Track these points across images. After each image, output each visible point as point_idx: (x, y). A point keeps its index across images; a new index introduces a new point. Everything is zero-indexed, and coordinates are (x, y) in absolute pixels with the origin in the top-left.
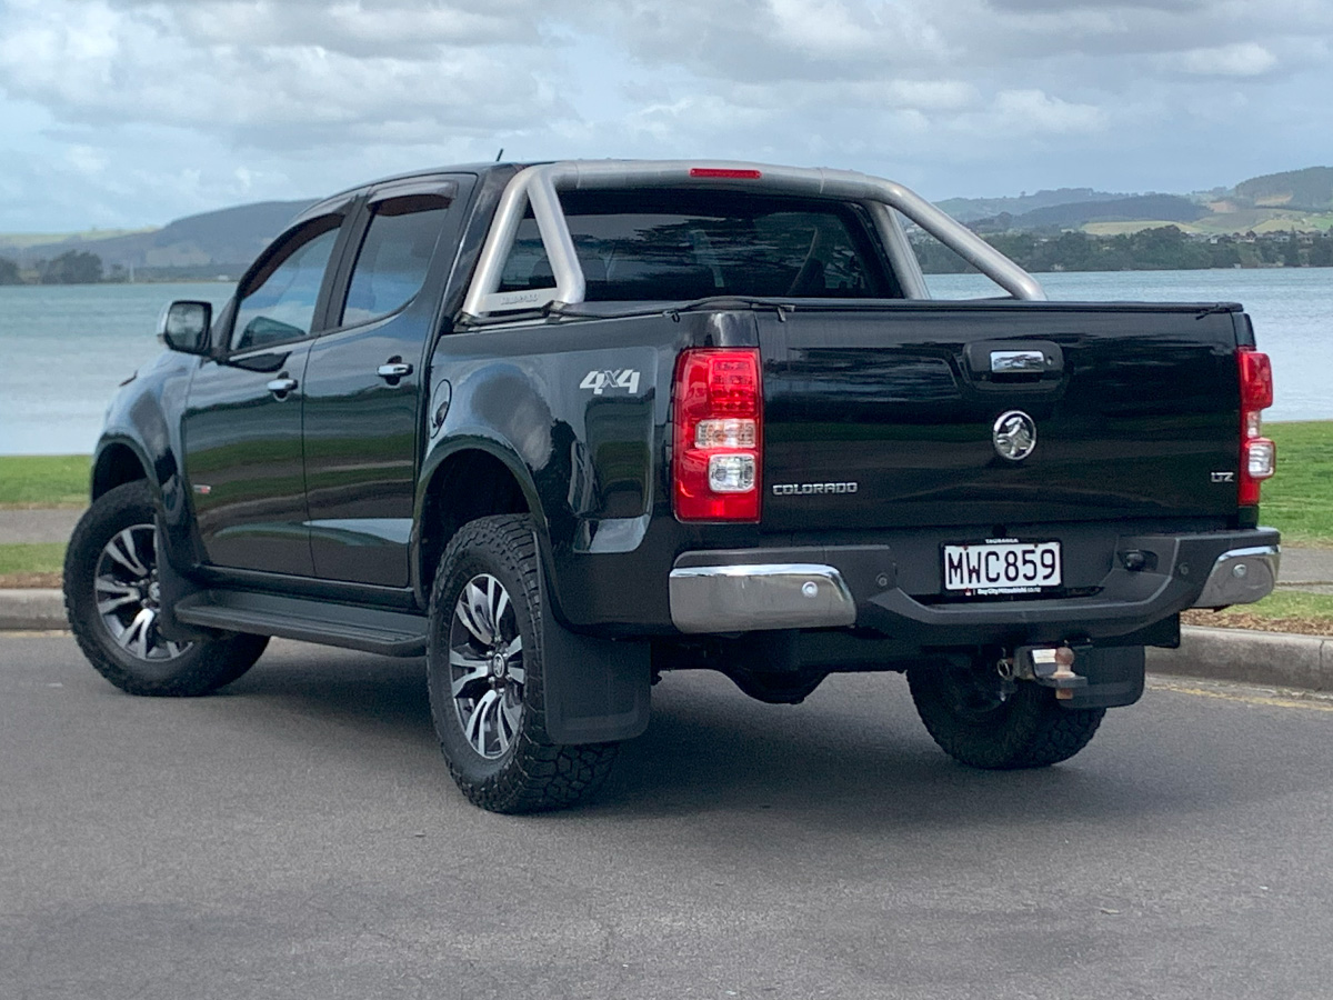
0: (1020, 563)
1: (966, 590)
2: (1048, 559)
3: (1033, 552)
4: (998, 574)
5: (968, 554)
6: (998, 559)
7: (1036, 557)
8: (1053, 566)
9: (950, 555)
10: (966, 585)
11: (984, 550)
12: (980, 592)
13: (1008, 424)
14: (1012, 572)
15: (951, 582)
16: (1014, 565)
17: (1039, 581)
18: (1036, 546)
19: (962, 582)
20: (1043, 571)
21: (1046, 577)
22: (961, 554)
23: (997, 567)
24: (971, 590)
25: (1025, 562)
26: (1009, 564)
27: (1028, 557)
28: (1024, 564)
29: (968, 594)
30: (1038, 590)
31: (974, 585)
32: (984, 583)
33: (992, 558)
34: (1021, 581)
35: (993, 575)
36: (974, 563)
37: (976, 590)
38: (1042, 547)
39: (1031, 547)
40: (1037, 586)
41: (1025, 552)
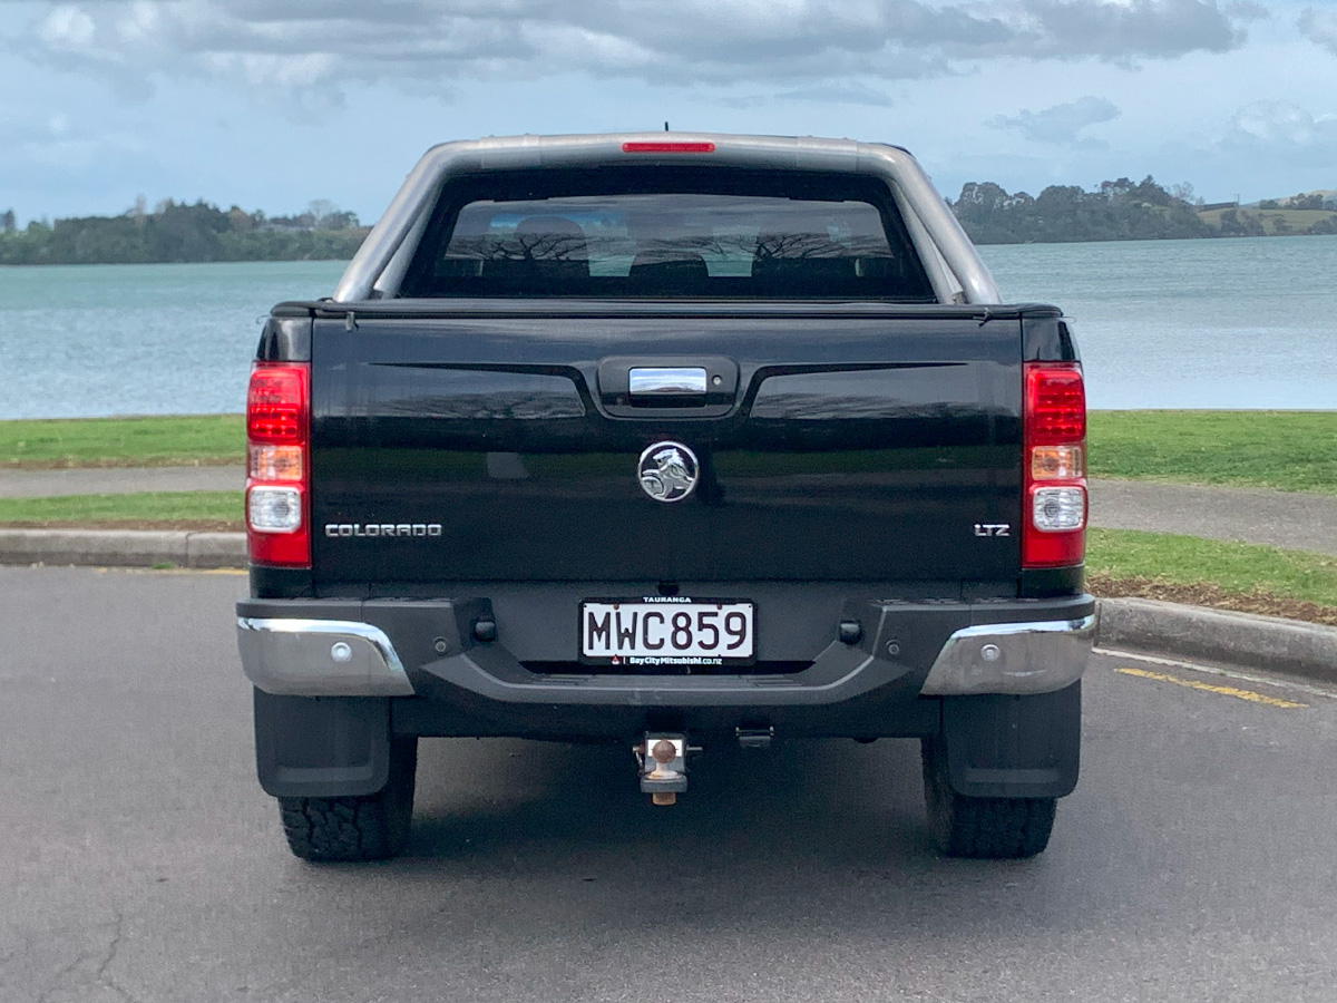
0: (694, 628)
1: (612, 658)
2: (736, 624)
3: (716, 614)
4: (662, 641)
5: (618, 615)
6: (662, 621)
7: (719, 622)
8: (742, 633)
9: (591, 615)
10: (614, 651)
11: (642, 610)
12: (632, 661)
13: (656, 457)
14: (682, 638)
15: (591, 647)
16: (686, 629)
17: (722, 650)
18: (720, 608)
19: (608, 647)
20: (725, 639)
21: (731, 647)
22: (608, 615)
23: (659, 631)
24: (620, 658)
25: (702, 626)
26: (678, 629)
27: (706, 620)
28: (700, 630)
29: (616, 663)
30: (719, 662)
31: (626, 651)
32: (640, 649)
33: (653, 621)
34: (695, 650)
35: (653, 640)
36: (627, 624)
37: (628, 658)
38: (727, 609)
39: (712, 608)
40: (719, 657)
41: (702, 615)
